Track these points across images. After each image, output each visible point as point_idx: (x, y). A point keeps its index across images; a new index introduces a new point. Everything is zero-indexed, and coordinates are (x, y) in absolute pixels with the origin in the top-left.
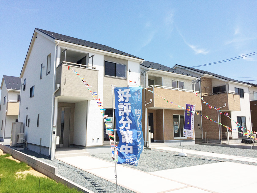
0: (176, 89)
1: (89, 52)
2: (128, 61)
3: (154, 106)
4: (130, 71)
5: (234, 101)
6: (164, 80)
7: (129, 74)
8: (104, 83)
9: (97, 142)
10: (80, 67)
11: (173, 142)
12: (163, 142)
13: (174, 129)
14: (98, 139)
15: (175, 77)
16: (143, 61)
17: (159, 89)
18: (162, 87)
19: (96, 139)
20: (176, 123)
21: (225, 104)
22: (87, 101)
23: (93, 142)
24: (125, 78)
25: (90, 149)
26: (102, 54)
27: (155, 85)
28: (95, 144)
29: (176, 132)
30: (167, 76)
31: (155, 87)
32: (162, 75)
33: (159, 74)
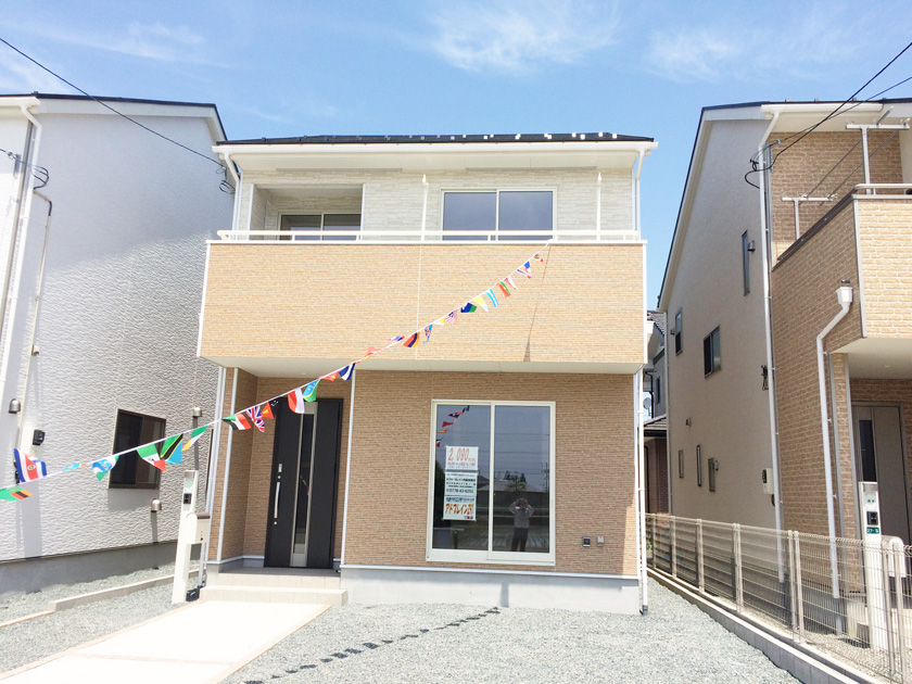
3: (198, 355)
11: (420, 580)
15: (470, 172)
20: (463, 456)
21: (845, 295)
29: (461, 517)
30: (400, 170)
32: (362, 172)
33: (339, 171)
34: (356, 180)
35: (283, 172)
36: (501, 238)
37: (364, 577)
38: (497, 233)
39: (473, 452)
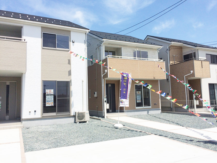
0: (136, 59)
1: (23, 24)
2: (71, 32)
3: (108, 77)
4: (73, 42)
5: (202, 68)
6: (123, 51)
7: (73, 45)
8: (41, 55)
9: (35, 114)
10: (5, 39)
11: (134, 112)
12: (123, 112)
13: (136, 99)
14: (35, 111)
15: (137, 47)
16: (88, 31)
17: (115, 59)
18: (122, 58)
19: (33, 112)
20: (139, 93)
21: (192, 72)
22: (22, 73)
23: (30, 114)
24: (67, 49)
25: (26, 122)
26: (39, 26)
27: (110, 56)
28: (32, 116)
29: (139, 102)
30: (127, 46)
31: (110, 57)
32: (122, 45)
33: (118, 45)
34: (120, 47)
35: (109, 44)
36: (142, 59)
37: (127, 112)
38: (141, 58)
39: (140, 92)
